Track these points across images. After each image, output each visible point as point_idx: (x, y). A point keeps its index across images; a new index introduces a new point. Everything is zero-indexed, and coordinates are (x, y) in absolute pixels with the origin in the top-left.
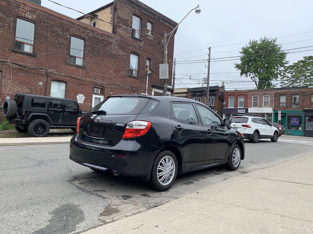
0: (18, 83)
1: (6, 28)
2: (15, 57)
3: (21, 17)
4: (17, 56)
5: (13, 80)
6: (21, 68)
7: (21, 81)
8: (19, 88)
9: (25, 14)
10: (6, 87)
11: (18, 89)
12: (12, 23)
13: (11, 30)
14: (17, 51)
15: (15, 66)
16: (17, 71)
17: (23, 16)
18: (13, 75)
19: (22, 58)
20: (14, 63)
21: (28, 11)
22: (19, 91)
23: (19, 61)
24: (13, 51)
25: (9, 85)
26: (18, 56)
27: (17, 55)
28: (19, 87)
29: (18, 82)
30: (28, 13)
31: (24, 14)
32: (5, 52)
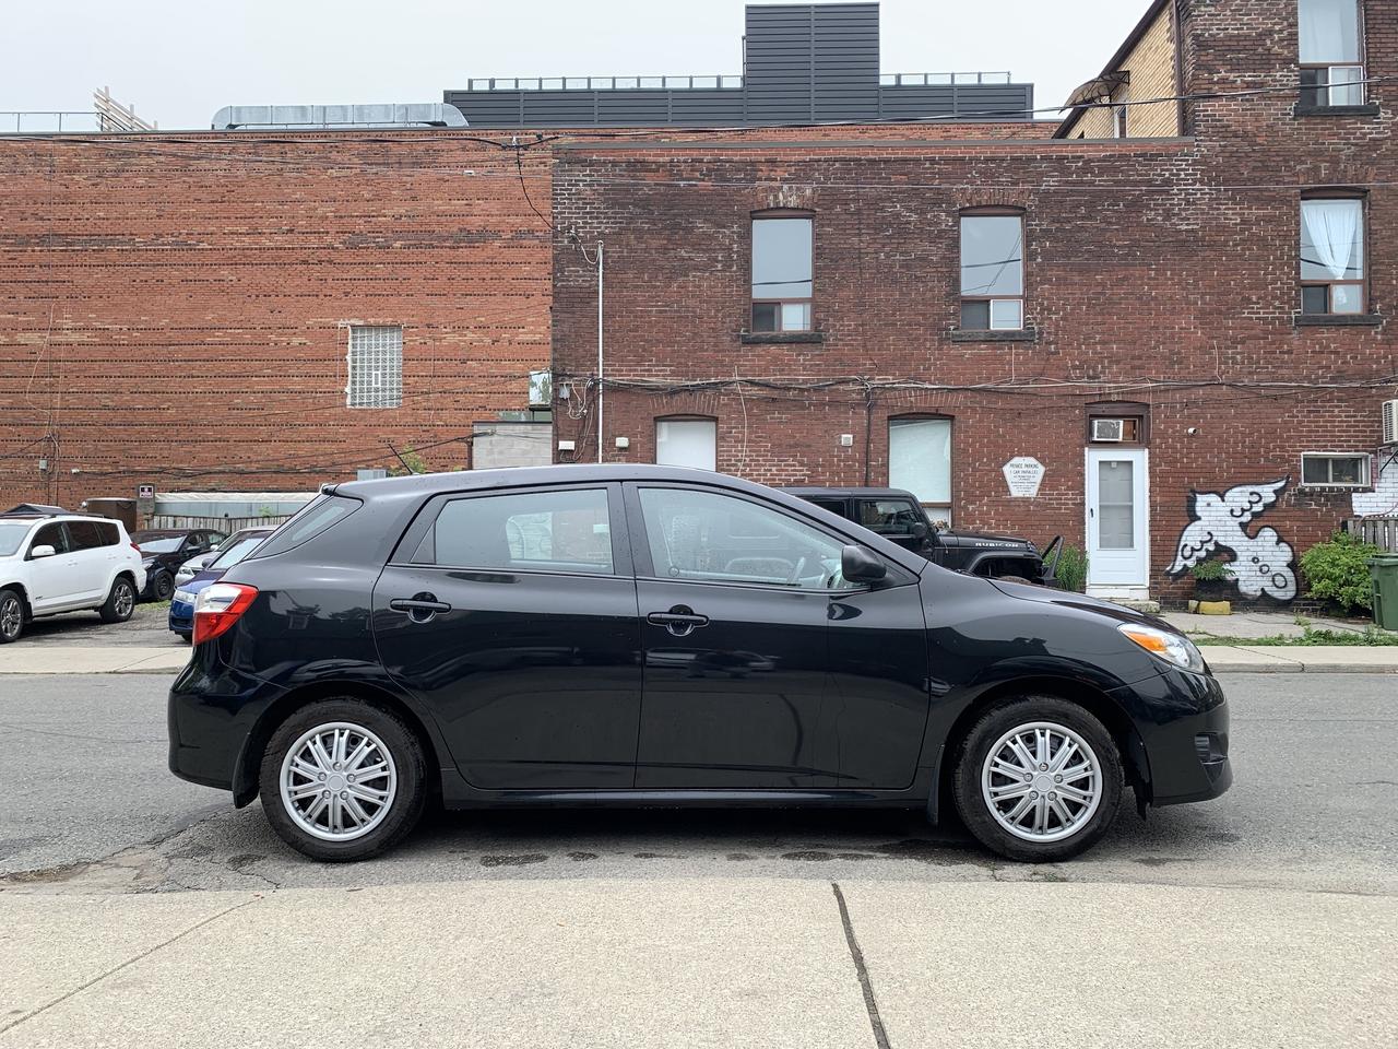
0: (768, 451)
1: (719, 266)
2: (754, 361)
3: (764, 210)
4: (758, 356)
5: (753, 441)
6: (775, 394)
7: (777, 442)
8: (774, 469)
9: (776, 197)
10: (733, 468)
11: (770, 470)
12: (735, 242)
13: (735, 268)
14: (757, 337)
15: (755, 391)
16: (763, 406)
17: (768, 204)
18: (750, 427)
19: (776, 359)
20: (752, 383)
21: (786, 179)
22: (774, 480)
23: (766, 370)
24: (747, 342)
25: (740, 461)
26: (762, 356)
27: (759, 350)
28: (774, 466)
29: (767, 446)
30: (786, 187)
31: (771, 197)
32: (724, 351)
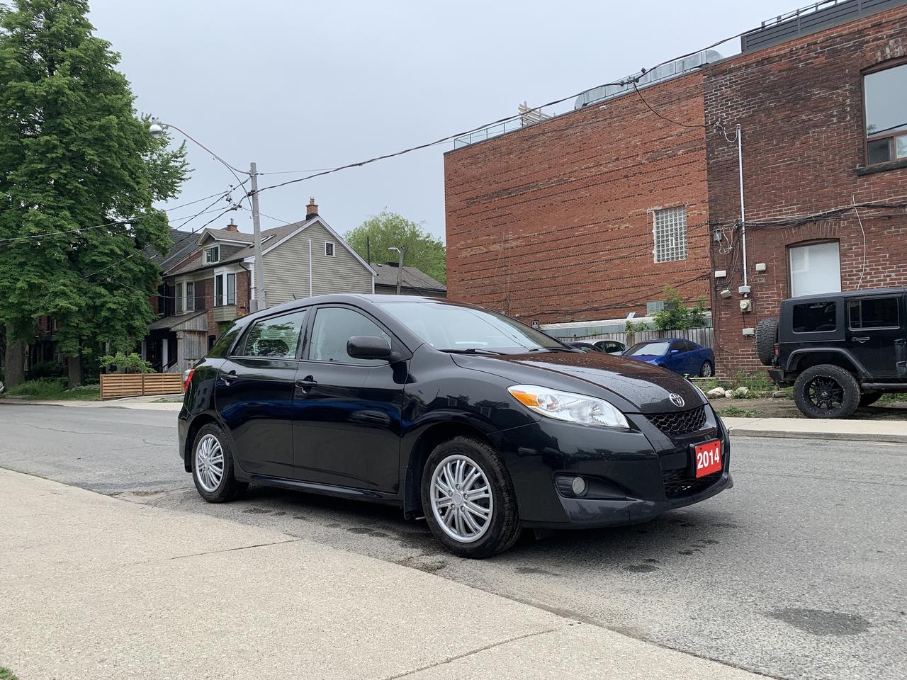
0: (887, 260)
1: (835, 120)
2: (869, 189)
3: (873, 66)
4: (872, 184)
5: (872, 254)
6: (891, 212)
7: (895, 252)
8: (893, 274)
9: (883, 52)
10: (855, 278)
11: (890, 276)
12: (848, 98)
13: (849, 118)
14: (871, 169)
15: (872, 212)
16: (880, 224)
17: (876, 60)
18: (869, 242)
19: (890, 184)
20: (869, 206)
21: (892, 35)
22: (894, 283)
23: (881, 195)
24: (861, 174)
25: (861, 271)
26: (876, 183)
27: (874, 179)
28: (893, 272)
29: (885, 256)
30: (891, 42)
31: (879, 54)
32: (840, 185)
